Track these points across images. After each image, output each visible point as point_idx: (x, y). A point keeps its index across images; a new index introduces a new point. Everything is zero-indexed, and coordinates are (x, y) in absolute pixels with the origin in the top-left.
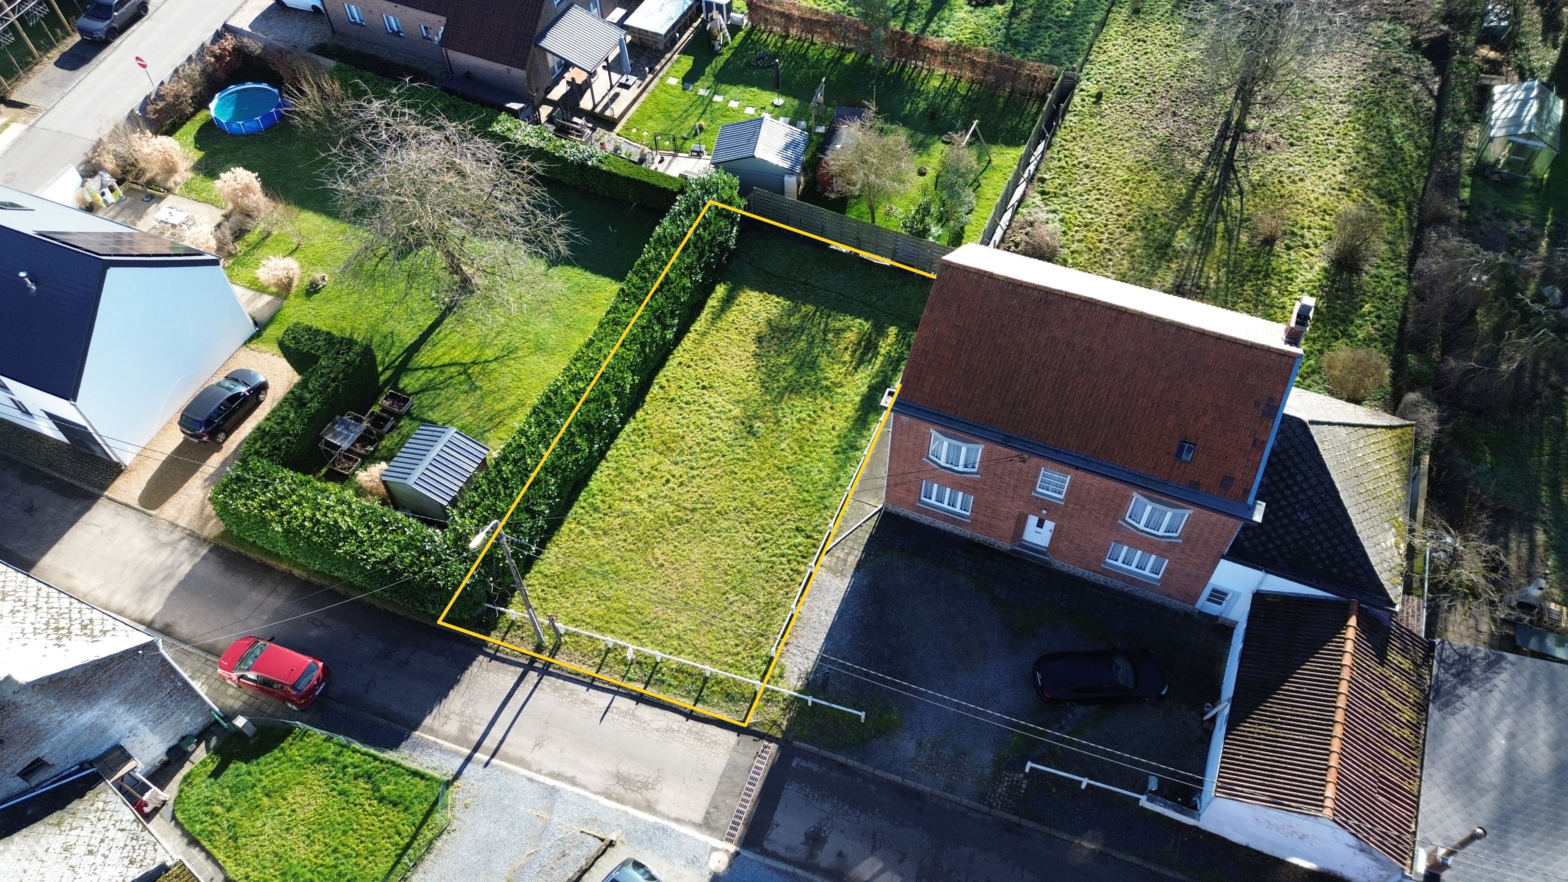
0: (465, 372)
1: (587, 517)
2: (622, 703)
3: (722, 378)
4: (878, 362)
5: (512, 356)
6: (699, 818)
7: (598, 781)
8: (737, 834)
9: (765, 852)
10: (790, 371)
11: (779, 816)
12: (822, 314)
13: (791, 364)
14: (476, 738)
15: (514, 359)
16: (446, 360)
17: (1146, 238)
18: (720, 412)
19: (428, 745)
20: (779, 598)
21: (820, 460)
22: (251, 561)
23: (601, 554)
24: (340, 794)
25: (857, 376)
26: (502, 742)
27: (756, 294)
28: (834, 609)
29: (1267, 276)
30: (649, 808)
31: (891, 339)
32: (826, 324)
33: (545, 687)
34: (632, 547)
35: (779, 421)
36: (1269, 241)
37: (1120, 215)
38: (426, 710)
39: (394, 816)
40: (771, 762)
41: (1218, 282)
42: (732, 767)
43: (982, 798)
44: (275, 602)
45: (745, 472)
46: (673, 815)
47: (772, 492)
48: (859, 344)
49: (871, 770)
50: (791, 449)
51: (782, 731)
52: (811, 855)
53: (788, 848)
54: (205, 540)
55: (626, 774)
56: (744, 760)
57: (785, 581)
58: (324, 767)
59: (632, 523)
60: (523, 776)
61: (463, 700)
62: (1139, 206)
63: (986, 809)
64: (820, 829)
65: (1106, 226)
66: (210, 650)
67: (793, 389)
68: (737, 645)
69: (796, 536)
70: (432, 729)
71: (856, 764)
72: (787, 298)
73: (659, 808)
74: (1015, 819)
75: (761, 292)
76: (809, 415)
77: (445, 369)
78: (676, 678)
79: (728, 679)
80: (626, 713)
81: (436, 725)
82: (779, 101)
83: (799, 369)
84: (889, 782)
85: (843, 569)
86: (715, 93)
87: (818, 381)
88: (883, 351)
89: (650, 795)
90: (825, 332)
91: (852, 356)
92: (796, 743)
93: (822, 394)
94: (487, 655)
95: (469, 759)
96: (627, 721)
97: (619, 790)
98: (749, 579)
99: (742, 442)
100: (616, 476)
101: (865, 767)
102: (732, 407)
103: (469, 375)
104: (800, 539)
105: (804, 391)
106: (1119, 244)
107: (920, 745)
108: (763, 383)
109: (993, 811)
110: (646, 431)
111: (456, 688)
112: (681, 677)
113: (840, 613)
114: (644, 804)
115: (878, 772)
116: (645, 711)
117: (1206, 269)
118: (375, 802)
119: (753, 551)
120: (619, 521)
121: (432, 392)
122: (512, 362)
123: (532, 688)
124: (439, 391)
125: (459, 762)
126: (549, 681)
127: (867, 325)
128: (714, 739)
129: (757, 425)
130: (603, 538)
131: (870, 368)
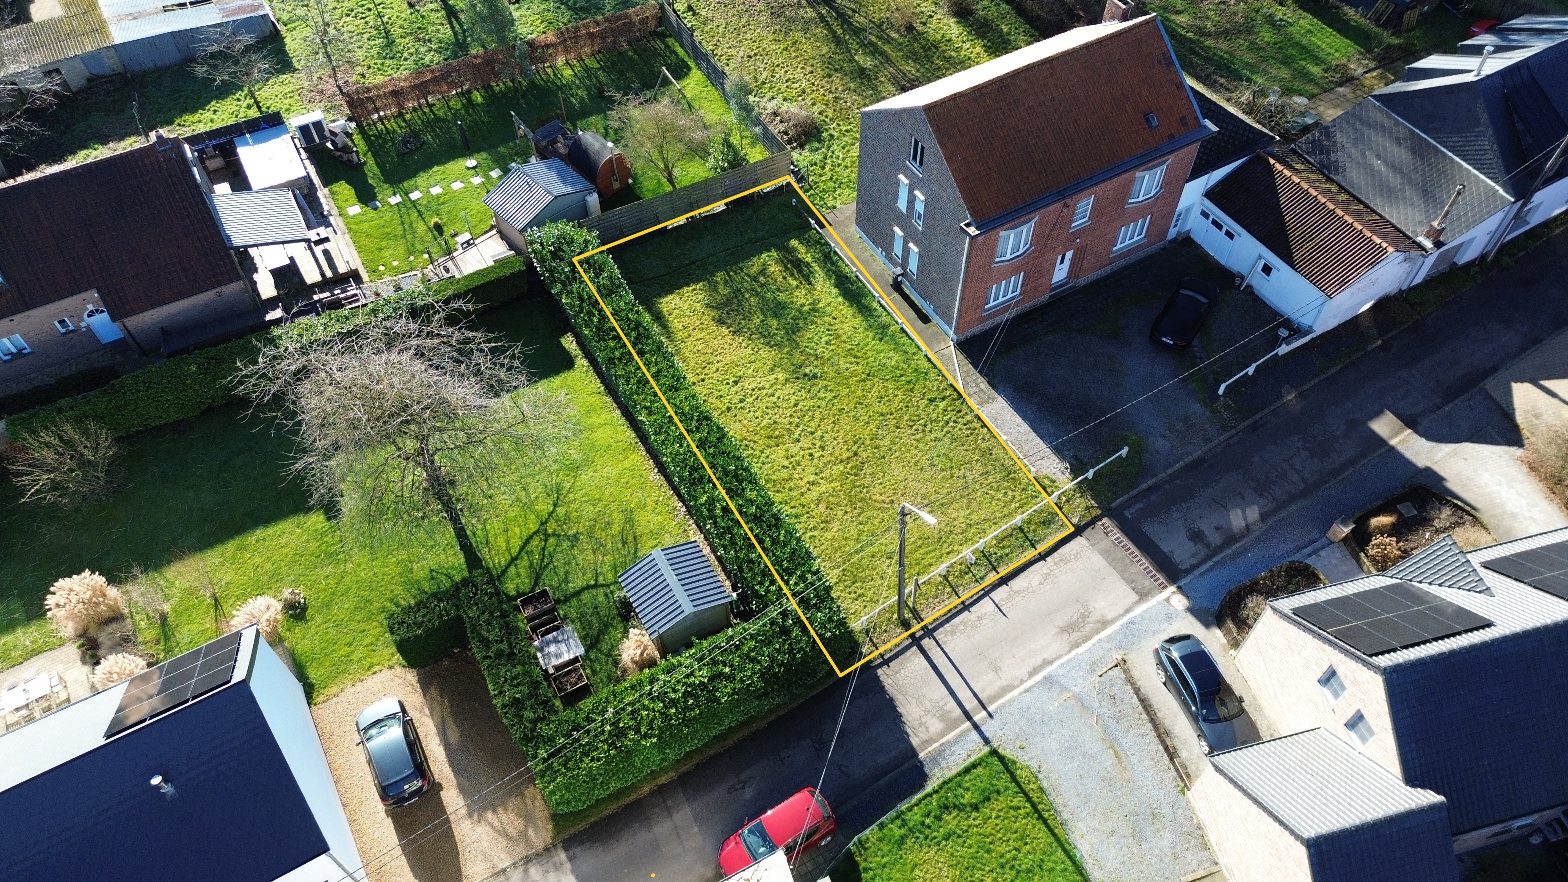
0: (547, 536)
2: (999, 594)
3: (737, 366)
4: (817, 268)
5: (564, 492)
6: (1134, 597)
7: (1058, 645)
8: (1162, 580)
9: (1188, 572)
10: (774, 323)
11: (1165, 547)
15: (569, 492)
16: (516, 543)
17: (846, 75)
18: (772, 386)
19: (941, 752)
20: (983, 445)
22: (613, 818)
24: (947, 839)
25: (819, 287)
26: (975, 695)
27: (669, 298)
28: (1020, 420)
29: (937, 48)
30: (1105, 624)
31: (802, 249)
33: (944, 639)
34: (856, 512)
36: (910, 28)
37: (812, 72)
38: (904, 738)
39: (999, 803)
40: (1117, 529)
41: (918, 70)
42: (1106, 554)
43: (1225, 428)
44: (684, 815)
45: (847, 404)
46: (1121, 612)
47: (881, 397)
48: (787, 269)
49: (1164, 475)
50: (852, 364)
51: (1098, 508)
52: (1208, 545)
53: (1193, 556)
54: (547, 849)
55: (1065, 624)
56: (1106, 543)
57: (971, 434)
58: (909, 842)
60: (1020, 694)
61: (914, 704)
62: (814, 58)
63: (1234, 431)
64: (1190, 529)
65: (814, 84)
67: (793, 330)
68: (1006, 493)
71: (1154, 480)
72: (697, 281)
73: (1109, 617)
74: (1250, 421)
75: (671, 293)
76: (830, 335)
77: (528, 548)
78: (1004, 547)
79: (1031, 515)
81: (924, 736)
82: (471, 162)
83: (776, 315)
84: (1179, 471)
85: (988, 396)
86: (407, 194)
88: (809, 259)
89: (1093, 618)
90: (755, 279)
92: (1113, 505)
93: (815, 316)
94: (880, 666)
95: (976, 727)
96: (1018, 599)
97: (1076, 636)
98: (951, 455)
99: (816, 388)
101: (1160, 477)
102: (773, 376)
103: (554, 534)
104: (942, 405)
106: (836, 89)
107: (1164, 436)
108: (768, 344)
109: (1238, 428)
111: (897, 703)
112: (1005, 543)
113: (1025, 418)
114: (1099, 625)
115: (1169, 472)
116: (1016, 583)
117: (901, 68)
118: (974, 814)
119: (929, 438)
120: (822, 507)
121: (547, 572)
122: (571, 495)
123: (938, 649)
124: (551, 566)
125: (974, 734)
126: (940, 634)
127: (774, 254)
128: (1074, 552)
129: (807, 370)
130: (831, 526)
131: (817, 275)
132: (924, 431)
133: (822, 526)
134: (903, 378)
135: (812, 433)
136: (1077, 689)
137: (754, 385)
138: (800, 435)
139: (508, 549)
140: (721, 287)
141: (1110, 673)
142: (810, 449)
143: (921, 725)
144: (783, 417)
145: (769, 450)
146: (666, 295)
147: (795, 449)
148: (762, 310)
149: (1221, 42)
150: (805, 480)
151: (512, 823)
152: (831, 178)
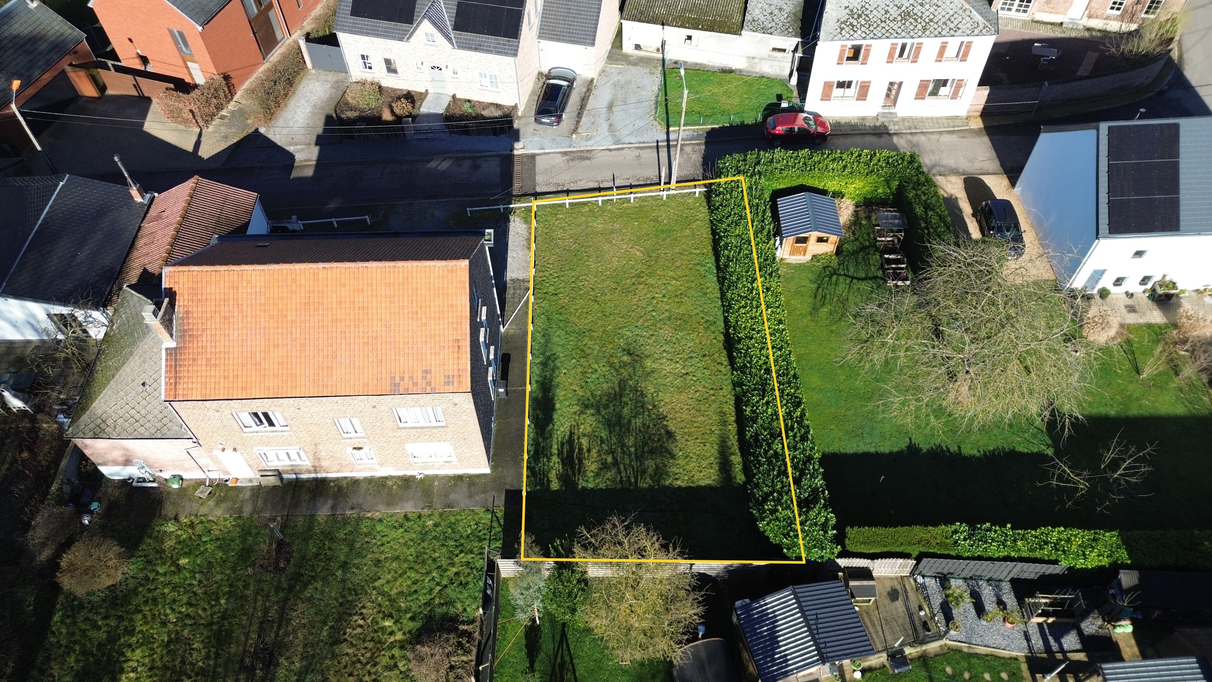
1: (702, 259)
4: (555, 446)
7: (598, 154)
8: (516, 158)
9: (499, 156)
10: (626, 412)
11: (499, 169)
12: (629, 481)
13: (629, 420)
14: (672, 149)
19: (693, 139)
20: (547, 255)
21: (563, 345)
23: (673, 241)
26: (658, 152)
30: (565, 153)
32: (619, 470)
34: (659, 252)
35: (611, 366)
40: (514, 187)
42: (533, 178)
46: (551, 154)
49: (455, 199)
50: (589, 347)
52: (474, 162)
53: (488, 161)
55: (586, 161)
56: (527, 183)
57: (548, 264)
59: (669, 265)
60: (635, 144)
61: (693, 160)
63: (389, 203)
64: (474, 171)
66: (845, 135)
67: (615, 397)
69: (554, 290)
70: (698, 145)
73: (560, 155)
76: (589, 378)
84: (445, 198)
85: (514, 283)
87: (598, 409)
89: (567, 157)
93: (589, 400)
97: (584, 154)
99: (629, 341)
100: (702, 289)
104: (551, 290)
105: (605, 398)
110: (706, 326)
111: (701, 162)
114: (568, 154)
116: (595, 185)
128: (549, 186)
132: (577, 279)
133: (685, 253)
135: (654, 310)
136: (607, 133)
137: (674, 366)
138: (663, 314)
140: (650, 471)
141: (584, 132)
142: (663, 301)
143: (695, 151)
144: (667, 332)
145: (692, 313)
147: (673, 307)
148: (628, 429)
150: (679, 283)
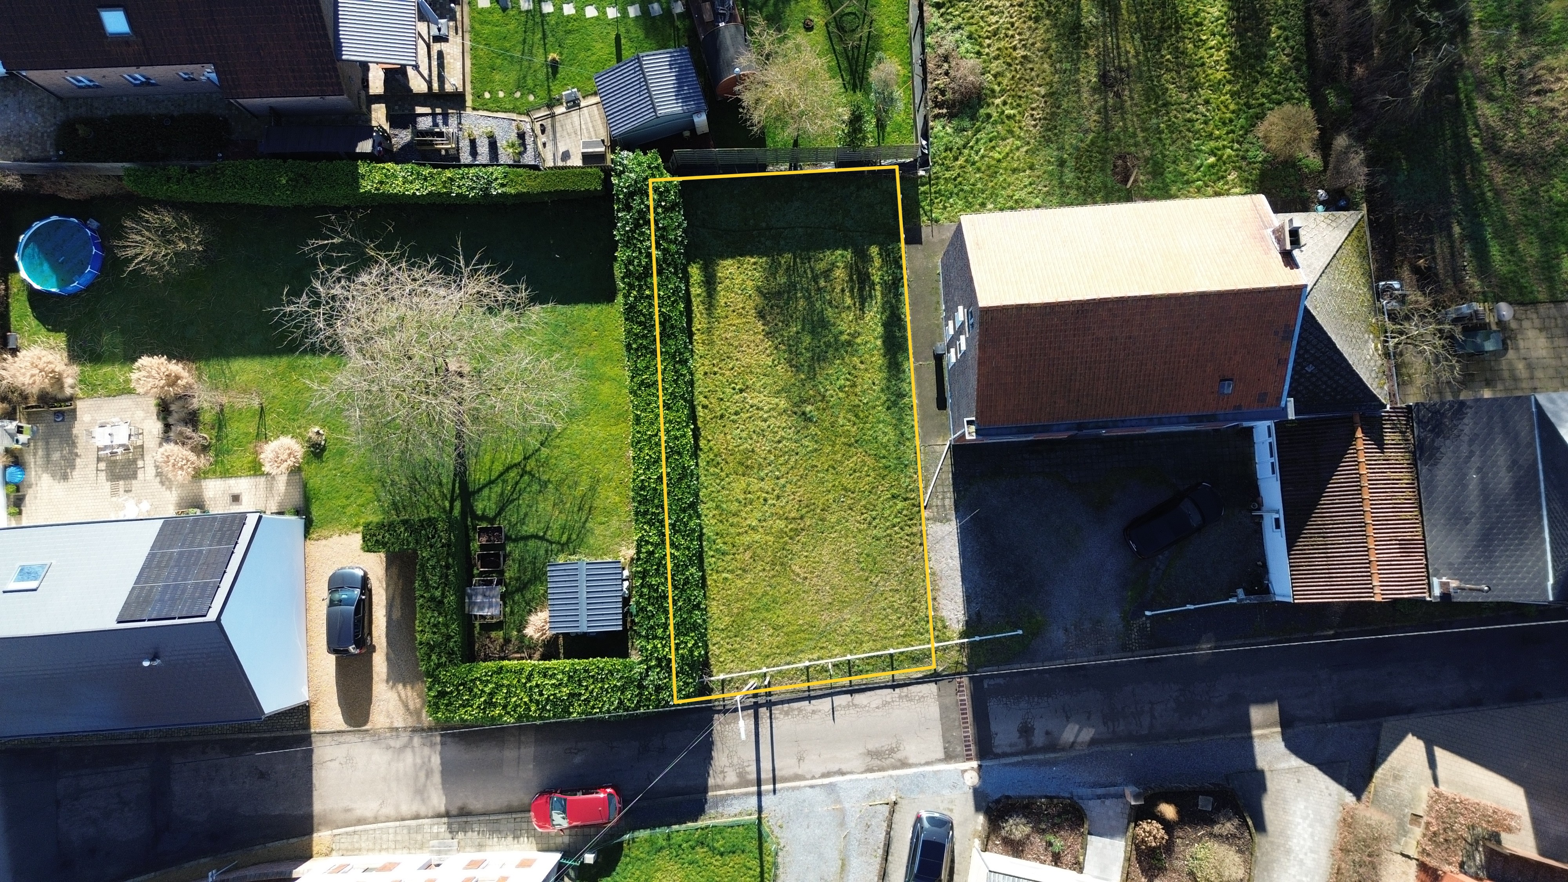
0: (524, 473)
1: (720, 563)
2: (840, 700)
3: (751, 372)
4: (878, 294)
5: (554, 434)
6: (941, 755)
7: (858, 764)
8: (973, 752)
9: (997, 756)
10: (807, 339)
11: (994, 728)
12: (801, 259)
13: (803, 329)
14: (754, 776)
15: (558, 436)
18: (770, 410)
19: (725, 798)
20: (910, 563)
21: (879, 422)
23: (753, 591)
24: (690, 864)
25: (867, 319)
26: (774, 770)
27: (729, 262)
28: (956, 553)
30: (904, 764)
31: (877, 262)
32: (812, 271)
33: (777, 715)
34: (772, 573)
35: (824, 396)
38: (705, 775)
39: (737, 859)
40: (968, 691)
41: (1137, 54)
42: (944, 709)
43: (1124, 648)
44: (528, 751)
45: (822, 462)
46: (923, 762)
47: (855, 471)
48: (851, 280)
50: (849, 421)
51: (966, 666)
52: (1029, 743)
53: (1011, 745)
54: (430, 730)
55: (874, 749)
56: (950, 700)
57: (907, 547)
58: (666, 852)
59: (759, 551)
60: (805, 787)
61: (725, 755)
63: (1129, 654)
64: (1026, 722)
66: (510, 811)
67: (819, 358)
68: (899, 618)
69: (896, 504)
70: (718, 786)
72: (761, 254)
73: (911, 761)
74: (1151, 652)
75: (733, 257)
76: (848, 380)
77: (505, 477)
78: (868, 664)
80: (848, 706)
81: (719, 781)
83: (813, 332)
85: (946, 515)
87: (836, 340)
88: (876, 279)
89: (899, 755)
90: (815, 279)
91: (852, 297)
93: (846, 352)
94: (719, 712)
95: (759, 794)
96: (852, 711)
97: (876, 762)
98: (879, 558)
99: (806, 433)
100: (720, 515)
102: (777, 400)
103: (530, 473)
104: (900, 505)
105: (829, 355)
106: (1033, 44)
107: (1066, 630)
108: (789, 361)
109: (1136, 653)
110: (719, 459)
111: (715, 748)
113: (963, 554)
114: (899, 764)
116: (860, 698)
117: (1121, 42)
118: (718, 857)
119: (870, 532)
120: (748, 554)
121: (511, 506)
122: (558, 440)
123: (769, 721)
124: (516, 502)
125: (754, 800)
126: (777, 709)
127: (849, 255)
128: (920, 694)
129: (809, 408)
130: (745, 575)
131: (874, 302)
132: (870, 524)
133: (739, 572)
134: (884, 461)
135: (778, 478)
136: (847, 805)
137: (755, 401)
138: (767, 474)
139: (490, 470)
140: (781, 272)
141: (879, 807)
142: (767, 493)
143: (722, 772)
144: (763, 447)
145: (734, 476)
146: (727, 258)
147: (756, 485)
148: (804, 318)
149: (1501, 169)
150: (748, 522)
151: (414, 700)
152: (955, 179)
